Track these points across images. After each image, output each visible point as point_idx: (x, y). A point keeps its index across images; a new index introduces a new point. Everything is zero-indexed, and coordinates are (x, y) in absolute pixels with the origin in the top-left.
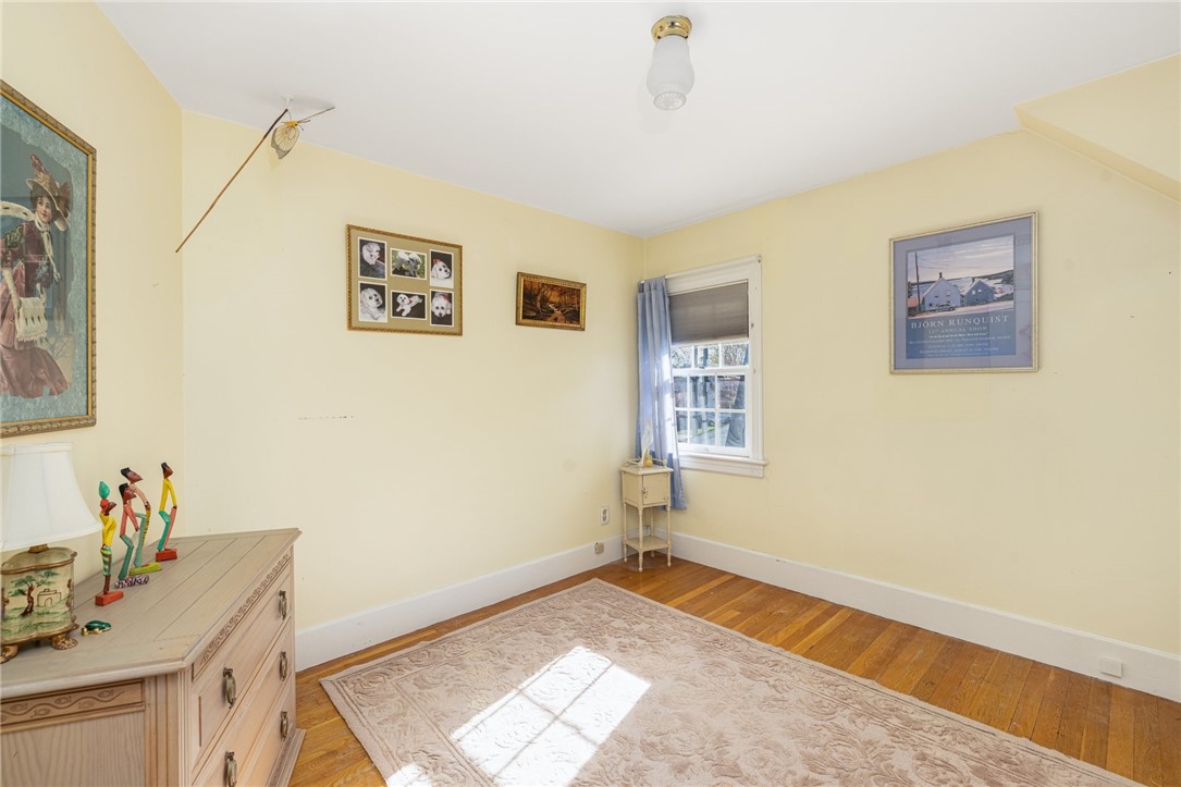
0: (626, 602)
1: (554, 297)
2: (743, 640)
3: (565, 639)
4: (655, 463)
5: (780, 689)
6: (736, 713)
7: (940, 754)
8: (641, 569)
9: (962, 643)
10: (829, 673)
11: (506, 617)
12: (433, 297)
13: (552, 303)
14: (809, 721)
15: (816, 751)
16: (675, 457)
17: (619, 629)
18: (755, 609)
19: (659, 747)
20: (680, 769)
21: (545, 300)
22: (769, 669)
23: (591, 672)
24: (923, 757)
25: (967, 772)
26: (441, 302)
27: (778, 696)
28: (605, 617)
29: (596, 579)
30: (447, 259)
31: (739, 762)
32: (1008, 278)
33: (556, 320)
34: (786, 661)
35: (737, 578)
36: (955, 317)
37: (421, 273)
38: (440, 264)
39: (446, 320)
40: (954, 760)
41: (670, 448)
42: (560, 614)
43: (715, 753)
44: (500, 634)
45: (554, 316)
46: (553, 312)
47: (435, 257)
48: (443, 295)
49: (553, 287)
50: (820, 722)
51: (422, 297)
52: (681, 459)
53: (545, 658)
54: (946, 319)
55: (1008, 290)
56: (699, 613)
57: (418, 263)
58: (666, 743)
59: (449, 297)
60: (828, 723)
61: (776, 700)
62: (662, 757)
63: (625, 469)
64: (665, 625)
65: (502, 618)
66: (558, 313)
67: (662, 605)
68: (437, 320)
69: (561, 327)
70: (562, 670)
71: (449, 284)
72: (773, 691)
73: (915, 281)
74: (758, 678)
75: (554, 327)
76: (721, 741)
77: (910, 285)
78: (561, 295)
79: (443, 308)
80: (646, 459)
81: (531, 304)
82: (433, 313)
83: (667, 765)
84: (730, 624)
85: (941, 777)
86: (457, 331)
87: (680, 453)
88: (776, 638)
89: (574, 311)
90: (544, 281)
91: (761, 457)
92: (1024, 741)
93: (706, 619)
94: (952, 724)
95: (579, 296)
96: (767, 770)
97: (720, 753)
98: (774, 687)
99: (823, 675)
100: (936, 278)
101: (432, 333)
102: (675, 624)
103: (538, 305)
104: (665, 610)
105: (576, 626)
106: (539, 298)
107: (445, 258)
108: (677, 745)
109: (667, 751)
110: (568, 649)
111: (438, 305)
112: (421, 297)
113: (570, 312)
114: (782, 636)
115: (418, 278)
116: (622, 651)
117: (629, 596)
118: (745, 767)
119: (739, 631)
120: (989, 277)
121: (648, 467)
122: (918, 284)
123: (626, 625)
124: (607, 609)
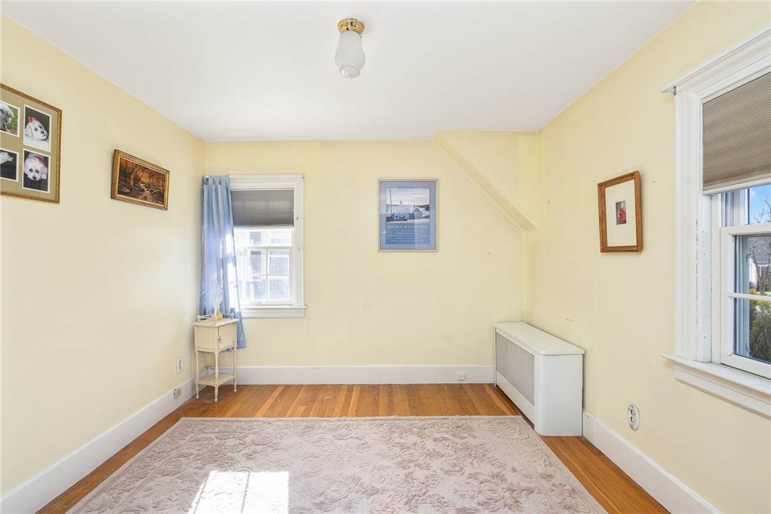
0: (224, 426)
1: (145, 178)
2: (322, 421)
3: (197, 470)
4: (224, 317)
5: (361, 438)
6: (350, 461)
7: (439, 435)
8: (216, 400)
9: (410, 385)
10: (374, 420)
11: (118, 477)
12: (26, 157)
13: (143, 183)
14: (385, 447)
15: (399, 459)
16: (237, 310)
17: (235, 445)
18: (313, 400)
19: (327, 502)
20: (349, 507)
21: (137, 180)
22: (347, 431)
23: (240, 482)
24: (435, 440)
25: (451, 437)
26: (34, 164)
27: (363, 442)
28: (216, 442)
29: (183, 419)
30: (44, 121)
31: (372, 484)
32: (427, 208)
33: (145, 198)
34: (352, 422)
35: (287, 387)
36: (406, 224)
37: (13, 128)
38: (35, 124)
39: (40, 184)
40: (445, 435)
41: (232, 304)
42: (174, 453)
43: (357, 487)
44: (126, 494)
45: (144, 194)
46: (143, 191)
47: (30, 115)
48: (39, 158)
49: (144, 169)
50: (390, 445)
51: (14, 156)
52: (242, 311)
53: (191, 491)
54: (403, 225)
55: (427, 213)
56: (282, 414)
57: (8, 116)
58: (329, 497)
59: (45, 161)
60: (393, 444)
61: (363, 444)
62: (333, 506)
63: (197, 324)
64: (267, 431)
65: (114, 480)
66: (147, 192)
67: (254, 419)
68: (29, 183)
69: (150, 206)
70: (215, 492)
71: (46, 147)
72: (358, 441)
73: (389, 204)
74: (346, 437)
75: (144, 204)
76: (357, 480)
77: (388, 206)
78: (150, 177)
79: (37, 171)
80: (218, 314)
81: (125, 181)
82: (25, 175)
83: (340, 508)
84: (306, 414)
85: (446, 444)
86: (53, 197)
87: (242, 307)
88: (336, 413)
89: (160, 192)
90: (137, 162)
91: (302, 304)
92: (457, 416)
93: (289, 417)
94: (434, 421)
95: (164, 180)
96: (387, 481)
97: (361, 485)
98: (357, 438)
99: (373, 422)
100: (399, 204)
101: (25, 197)
102: (272, 428)
103: (132, 183)
104: (258, 421)
105: (198, 457)
106: (132, 177)
107: (43, 118)
108: (336, 495)
109: (334, 501)
110: (206, 476)
111: (32, 167)
112: (10, 154)
113: (157, 193)
114: (338, 410)
115: (8, 133)
116: (251, 459)
117: (223, 421)
118: (378, 485)
119: (314, 416)
120: (421, 207)
121: (219, 320)
122: (391, 205)
123: (238, 441)
124: (213, 436)
